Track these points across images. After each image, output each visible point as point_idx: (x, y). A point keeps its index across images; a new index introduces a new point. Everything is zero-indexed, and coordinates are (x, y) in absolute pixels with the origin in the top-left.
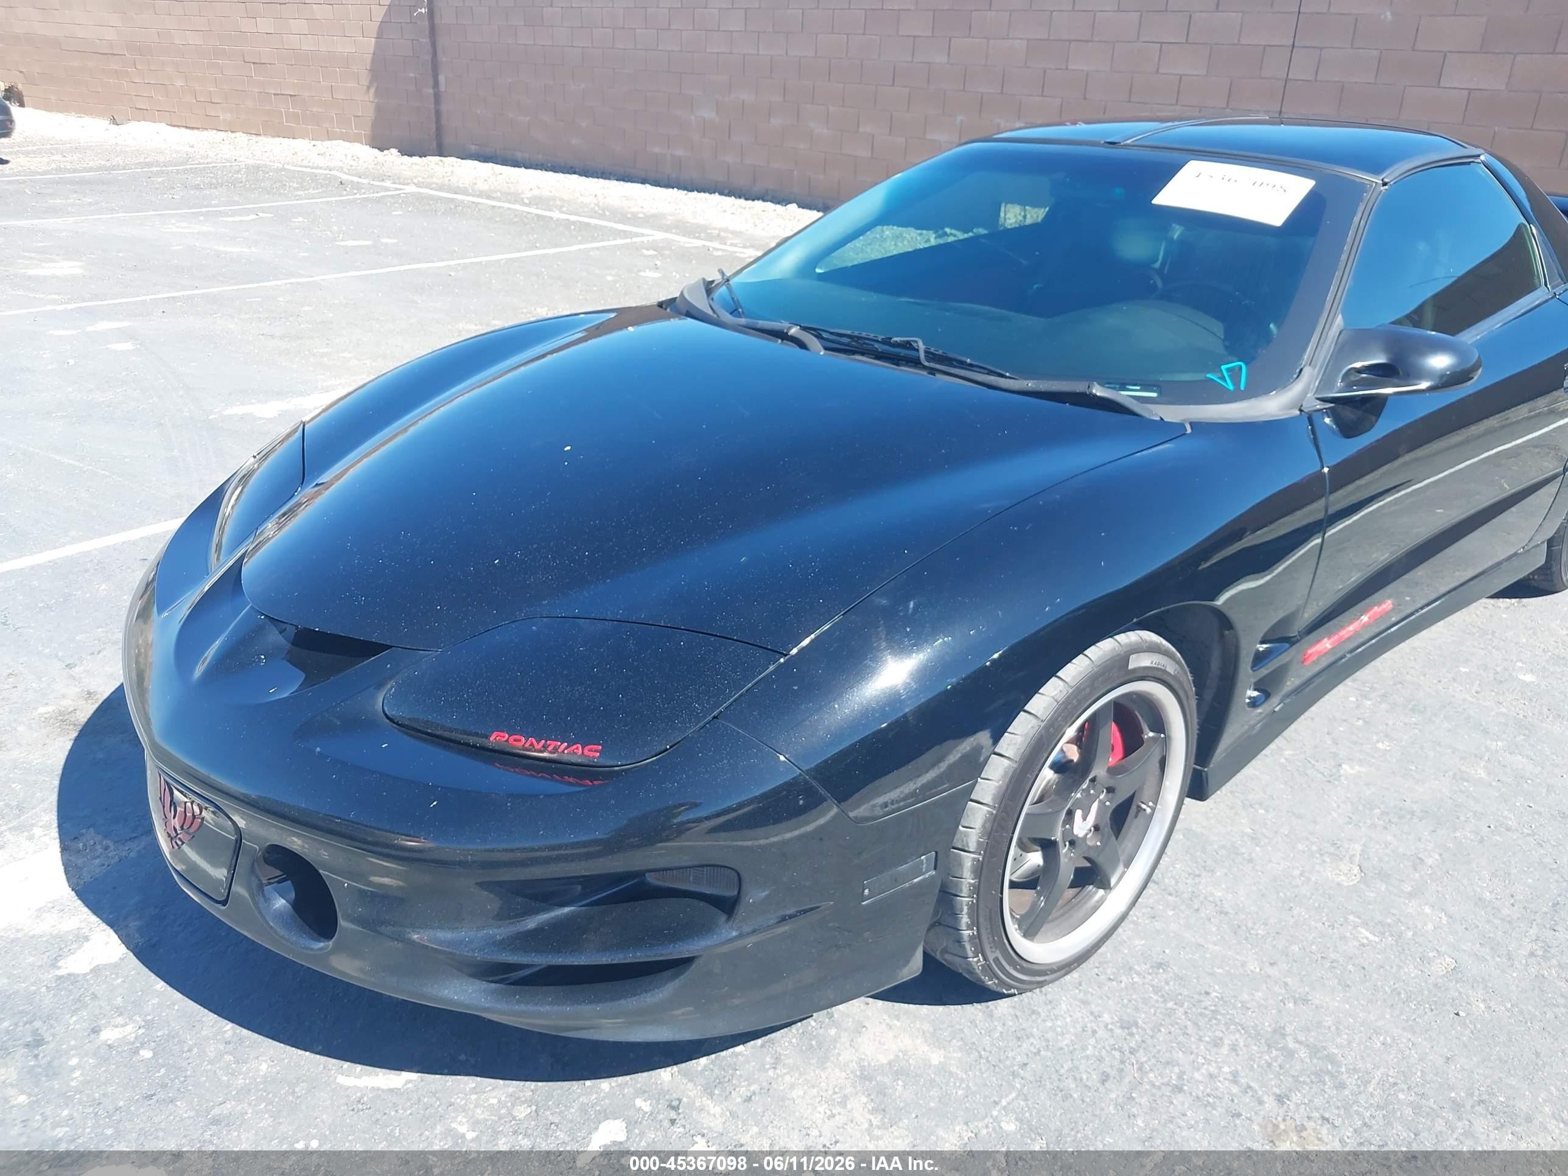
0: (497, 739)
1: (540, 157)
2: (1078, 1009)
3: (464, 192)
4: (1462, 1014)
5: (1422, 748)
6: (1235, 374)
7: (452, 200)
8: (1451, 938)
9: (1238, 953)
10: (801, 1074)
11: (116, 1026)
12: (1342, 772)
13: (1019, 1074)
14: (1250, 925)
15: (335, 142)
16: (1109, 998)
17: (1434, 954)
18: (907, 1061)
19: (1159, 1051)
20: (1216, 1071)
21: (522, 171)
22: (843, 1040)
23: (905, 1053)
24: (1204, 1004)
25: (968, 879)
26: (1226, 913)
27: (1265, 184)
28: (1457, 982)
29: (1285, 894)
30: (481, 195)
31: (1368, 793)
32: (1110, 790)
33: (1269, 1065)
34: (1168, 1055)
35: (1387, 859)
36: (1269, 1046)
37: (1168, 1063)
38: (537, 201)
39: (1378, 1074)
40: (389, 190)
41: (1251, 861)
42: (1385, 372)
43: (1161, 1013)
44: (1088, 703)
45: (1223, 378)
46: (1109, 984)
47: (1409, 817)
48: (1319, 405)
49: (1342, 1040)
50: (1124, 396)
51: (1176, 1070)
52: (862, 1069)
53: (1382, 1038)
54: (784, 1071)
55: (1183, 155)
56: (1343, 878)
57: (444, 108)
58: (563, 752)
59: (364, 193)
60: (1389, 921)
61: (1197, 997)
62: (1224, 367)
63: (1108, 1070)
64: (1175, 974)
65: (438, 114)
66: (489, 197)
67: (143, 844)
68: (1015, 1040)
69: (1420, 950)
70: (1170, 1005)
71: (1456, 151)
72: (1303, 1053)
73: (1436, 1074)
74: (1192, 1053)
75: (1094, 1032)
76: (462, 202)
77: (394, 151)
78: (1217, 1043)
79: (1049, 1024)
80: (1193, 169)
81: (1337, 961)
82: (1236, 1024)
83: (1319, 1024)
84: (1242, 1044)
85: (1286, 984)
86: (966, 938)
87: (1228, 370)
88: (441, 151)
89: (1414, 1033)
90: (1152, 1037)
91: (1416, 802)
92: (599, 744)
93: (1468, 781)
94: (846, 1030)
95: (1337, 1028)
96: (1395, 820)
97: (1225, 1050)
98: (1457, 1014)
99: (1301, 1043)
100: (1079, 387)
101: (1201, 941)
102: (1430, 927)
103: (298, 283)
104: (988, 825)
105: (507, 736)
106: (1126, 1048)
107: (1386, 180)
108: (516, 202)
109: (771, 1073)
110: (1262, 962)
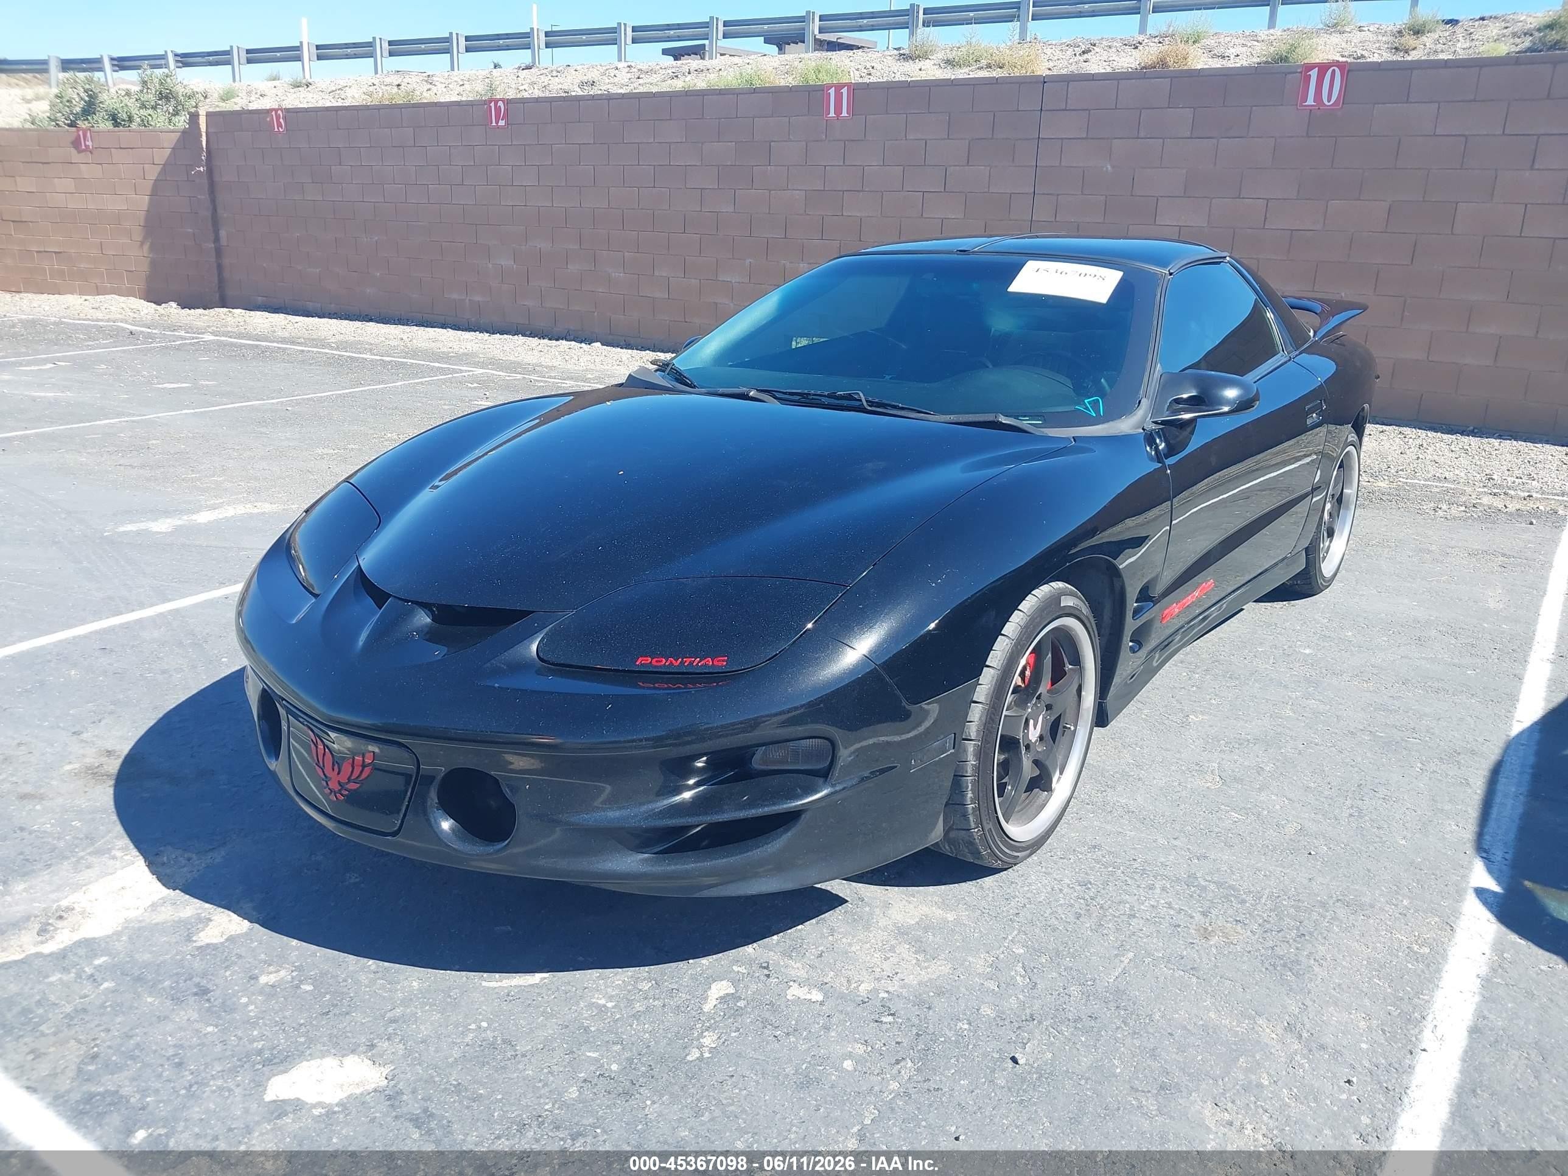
0: (643, 662)
1: (333, 307)
2: (1044, 878)
3: (266, 339)
4: (1313, 853)
5: (1243, 700)
6: (1095, 405)
7: (257, 346)
8: (1294, 812)
9: (1149, 835)
10: (853, 937)
11: (271, 973)
12: (1190, 720)
13: (1015, 920)
14: (1152, 817)
15: (108, 297)
16: (1065, 869)
17: (1285, 822)
18: (930, 920)
19: (1112, 897)
20: (1155, 904)
21: (315, 320)
22: (877, 913)
23: (926, 916)
24: (1134, 867)
25: (972, 761)
26: (1133, 812)
27: (1088, 275)
28: (1304, 836)
29: (1171, 797)
30: (284, 341)
31: (1213, 731)
32: (1049, 707)
33: (1191, 896)
34: (1119, 898)
35: (1237, 770)
36: (1188, 885)
37: (1120, 902)
38: (342, 345)
39: (1267, 892)
40: (185, 339)
41: (1139, 779)
42: (1195, 403)
43: (1105, 874)
44: (1040, 628)
45: (1087, 408)
46: (1062, 861)
47: (1246, 743)
48: (1154, 427)
49: (1237, 876)
50: (1025, 423)
51: (1127, 905)
52: (899, 928)
53: (1263, 873)
54: (840, 936)
55: (1024, 258)
56: (1210, 784)
57: (226, 261)
58: (698, 664)
59: (159, 342)
60: (1249, 806)
61: (1128, 863)
62: (1086, 401)
63: (1080, 911)
64: (1107, 851)
65: (220, 267)
66: (293, 343)
67: (223, 853)
68: (1005, 901)
69: (1275, 820)
70: (1110, 869)
71: (1208, 253)
72: (1212, 886)
73: (1305, 888)
74: (1135, 895)
75: (1061, 890)
76: (268, 348)
77: (174, 304)
78: (1151, 887)
79: (1026, 888)
80: (1031, 266)
81: (1221, 833)
82: (1161, 875)
83: (1218, 870)
84: (1169, 886)
85: (1188, 849)
86: (970, 811)
87: (1088, 402)
88: (224, 302)
89: (1284, 867)
90: (1104, 889)
91: (1248, 734)
92: (726, 656)
93: (1282, 718)
94: (877, 907)
95: (1231, 870)
96: (1237, 746)
97: (1158, 891)
98: (1310, 854)
99: (1210, 881)
100: (989, 417)
101: (1120, 830)
102: (1278, 807)
103: (133, 421)
104: (984, 719)
105: (650, 659)
106: (1087, 897)
107: (1171, 271)
108: (323, 346)
109: (830, 938)
110: (1168, 838)
